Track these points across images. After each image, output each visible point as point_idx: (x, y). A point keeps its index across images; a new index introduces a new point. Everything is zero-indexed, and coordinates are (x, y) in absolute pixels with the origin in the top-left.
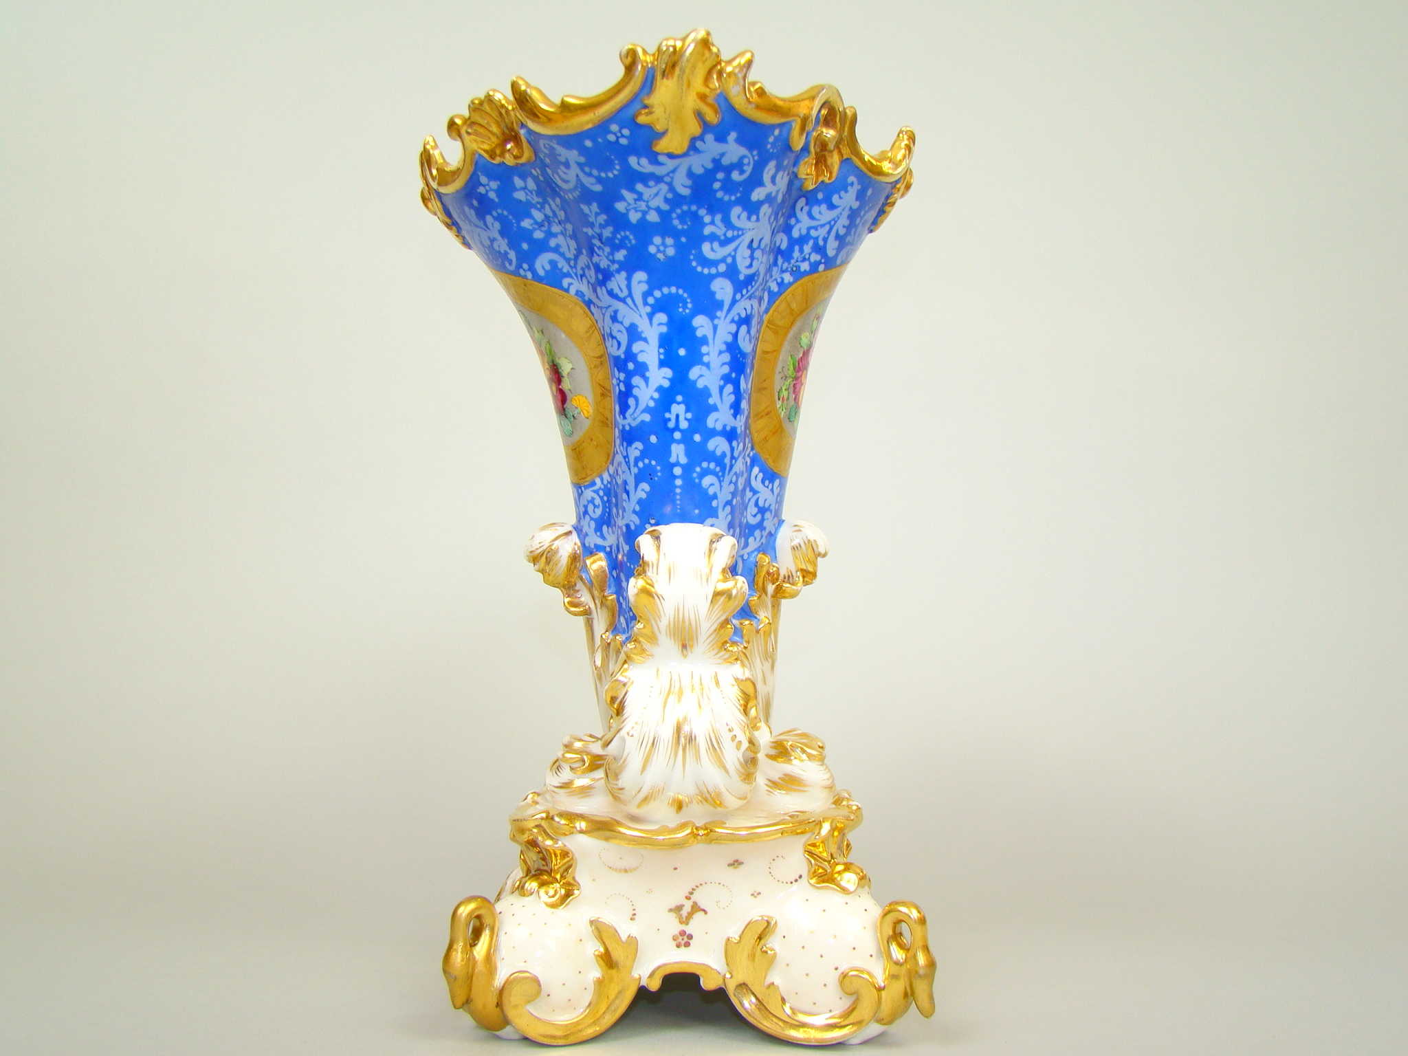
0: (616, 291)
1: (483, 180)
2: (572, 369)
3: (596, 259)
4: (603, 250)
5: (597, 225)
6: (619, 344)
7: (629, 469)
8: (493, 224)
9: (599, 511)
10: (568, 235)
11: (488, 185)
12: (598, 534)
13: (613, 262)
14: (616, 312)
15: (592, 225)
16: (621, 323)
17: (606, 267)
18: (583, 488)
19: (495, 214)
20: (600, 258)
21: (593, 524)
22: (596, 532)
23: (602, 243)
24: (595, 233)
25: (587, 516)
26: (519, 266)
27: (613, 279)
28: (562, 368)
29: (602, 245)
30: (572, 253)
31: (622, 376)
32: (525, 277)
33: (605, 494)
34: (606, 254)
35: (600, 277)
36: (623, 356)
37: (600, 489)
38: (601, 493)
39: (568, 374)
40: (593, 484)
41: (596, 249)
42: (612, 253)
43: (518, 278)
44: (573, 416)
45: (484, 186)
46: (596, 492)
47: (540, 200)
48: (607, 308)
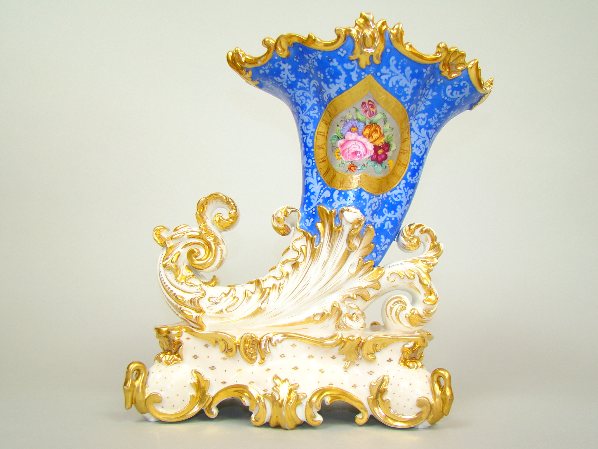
0: (430, 134)
1: (429, 69)
2: (395, 149)
3: (430, 120)
4: (436, 119)
5: (442, 112)
6: (421, 152)
7: (406, 198)
8: (414, 83)
9: (376, 208)
10: (424, 104)
11: (428, 71)
12: (372, 216)
13: (435, 125)
14: (425, 141)
15: (440, 110)
16: (425, 145)
17: (432, 125)
18: (374, 196)
19: (419, 81)
20: (433, 121)
21: (371, 212)
22: (371, 216)
23: (437, 117)
24: (439, 113)
25: (370, 209)
26: (407, 102)
27: (431, 130)
28: (392, 147)
29: (437, 118)
30: (419, 110)
31: (417, 164)
32: (405, 107)
33: (381, 202)
34: (436, 121)
35: (427, 126)
36: (420, 157)
37: (380, 199)
38: (380, 201)
39: (393, 150)
40: (379, 196)
41: (434, 117)
42: (437, 122)
43: (402, 105)
44: (385, 167)
45: (427, 70)
46: (379, 200)
47: (428, 87)
48: (423, 137)
